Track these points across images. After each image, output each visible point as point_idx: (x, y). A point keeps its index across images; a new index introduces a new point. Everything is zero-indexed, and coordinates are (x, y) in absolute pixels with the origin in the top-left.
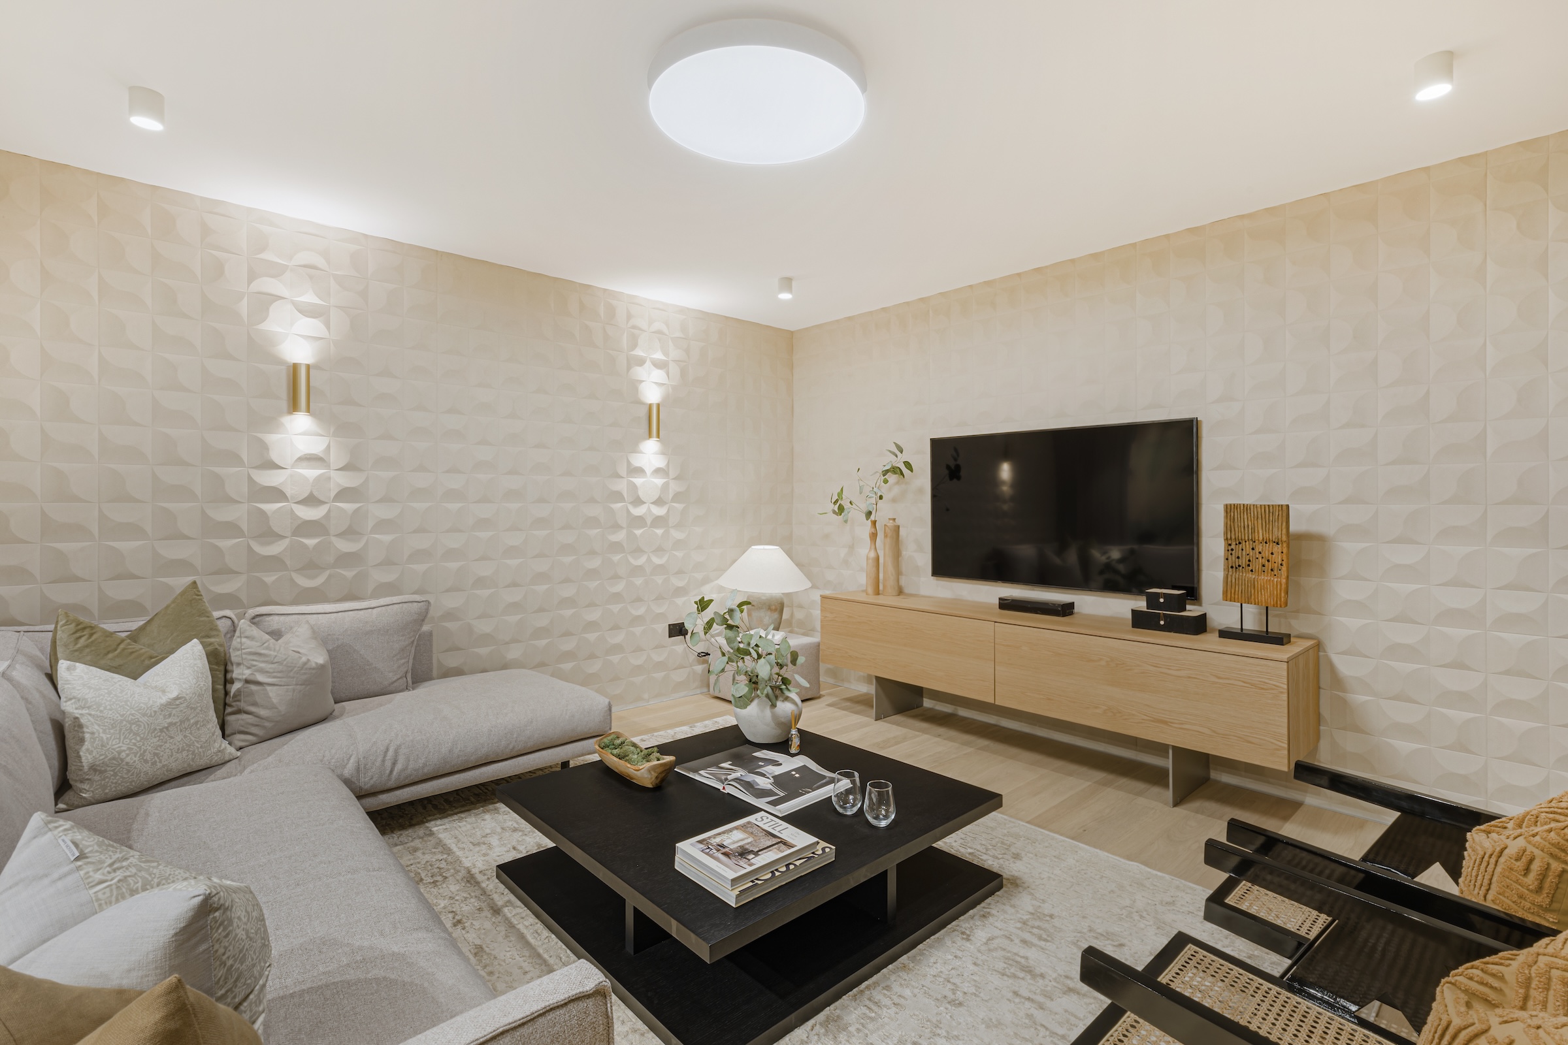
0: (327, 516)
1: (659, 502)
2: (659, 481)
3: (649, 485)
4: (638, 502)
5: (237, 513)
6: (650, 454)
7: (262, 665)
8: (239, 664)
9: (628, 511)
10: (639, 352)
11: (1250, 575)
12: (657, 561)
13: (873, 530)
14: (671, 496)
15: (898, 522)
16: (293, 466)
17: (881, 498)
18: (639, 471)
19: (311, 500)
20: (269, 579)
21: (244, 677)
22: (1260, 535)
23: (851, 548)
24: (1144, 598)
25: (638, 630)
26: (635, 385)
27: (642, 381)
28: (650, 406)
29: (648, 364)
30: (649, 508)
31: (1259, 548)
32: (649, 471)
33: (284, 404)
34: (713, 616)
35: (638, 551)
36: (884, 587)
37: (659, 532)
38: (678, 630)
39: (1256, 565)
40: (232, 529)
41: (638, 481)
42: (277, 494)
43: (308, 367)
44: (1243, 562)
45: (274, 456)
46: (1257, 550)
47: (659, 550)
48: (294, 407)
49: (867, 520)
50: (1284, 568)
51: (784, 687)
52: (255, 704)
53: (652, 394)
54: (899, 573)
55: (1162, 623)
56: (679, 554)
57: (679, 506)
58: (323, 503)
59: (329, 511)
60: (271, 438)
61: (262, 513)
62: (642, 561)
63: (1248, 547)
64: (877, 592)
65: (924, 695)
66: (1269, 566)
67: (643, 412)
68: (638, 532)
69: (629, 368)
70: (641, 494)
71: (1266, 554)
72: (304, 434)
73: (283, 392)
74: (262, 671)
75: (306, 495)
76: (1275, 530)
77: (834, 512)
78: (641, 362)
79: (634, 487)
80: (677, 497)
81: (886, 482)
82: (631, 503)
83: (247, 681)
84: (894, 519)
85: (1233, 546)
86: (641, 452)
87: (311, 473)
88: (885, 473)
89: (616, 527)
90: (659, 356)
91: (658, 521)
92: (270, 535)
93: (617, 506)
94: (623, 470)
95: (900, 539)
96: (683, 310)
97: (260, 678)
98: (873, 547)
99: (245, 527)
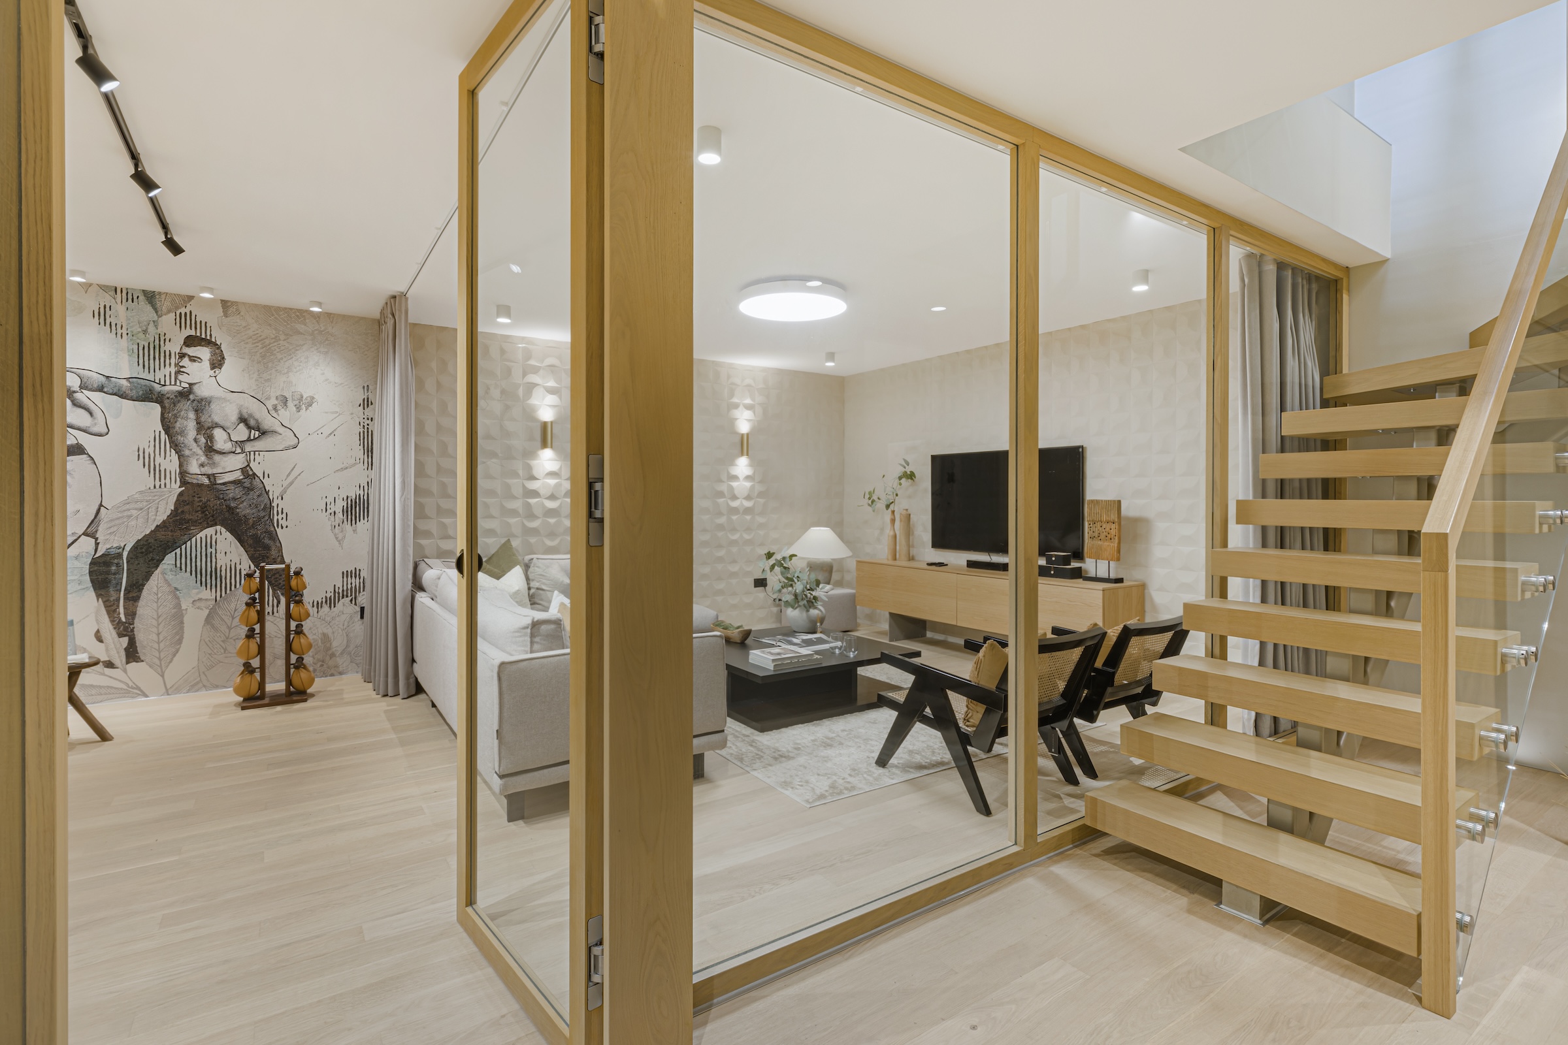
0: (560, 506)
1: (748, 498)
2: (748, 484)
3: (742, 486)
4: (734, 498)
5: (517, 505)
6: (742, 467)
7: (544, 581)
8: (533, 580)
9: (728, 504)
10: (735, 400)
11: (1100, 542)
12: (747, 537)
13: (892, 517)
14: (756, 494)
15: (909, 512)
16: (544, 478)
17: (897, 495)
18: (735, 478)
19: (552, 497)
20: (533, 540)
21: (536, 587)
22: (1104, 518)
23: (882, 530)
24: (1045, 558)
25: (734, 581)
26: (732, 422)
27: (737, 419)
28: (743, 435)
29: (741, 406)
30: (741, 502)
31: (1104, 526)
32: (741, 477)
33: (539, 443)
34: (774, 562)
35: (734, 530)
36: (900, 554)
37: (748, 517)
38: (761, 583)
39: (1102, 536)
40: (514, 513)
41: (735, 484)
42: (535, 494)
43: (552, 422)
44: (1096, 534)
45: (535, 473)
46: (1103, 527)
47: (748, 529)
48: (544, 444)
49: (887, 510)
50: (1116, 538)
51: (814, 601)
52: (542, 600)
53: (744, 427)
54: (909, 546)
55: (1052, 572)
56: (762, 533)
57: (761, 501)
58: (559, 499)
59: (561, 504)
60: (534, 463)
61: (529, 504)
62: (736, 537)
63: (1098, 524)
64: (895, 559)
65: (927, 629)
66: (1109, 536)
67: (738, 440)
68: (734, 518)
69: (729, 410)
70: (736, 492)
71: (1108, 529)
72: (549, 460)
73: (538, 435)
74: (544, 584)
75: (549, 494)
76: (1112, 515)
77: (869, 505)
78: (736, 406)
79: (731, 488)
80: (761, 495)
81: (900, 484)
82: (729, 499)
83: (538, 589)
84: (907, 510)
85: (1091, 525)
86: (737, 465)
87: (552, 482)
88: (900, 478)
89: (720, 514)
90: (748, 401)
91: (748, 511)
92: (531, 516)
93: (721, 501)
94: (724, 477)
95: (911, 523)
96: (765, 370)
97: (544, 587)
98: (892, 528)
99: (521, 511)
